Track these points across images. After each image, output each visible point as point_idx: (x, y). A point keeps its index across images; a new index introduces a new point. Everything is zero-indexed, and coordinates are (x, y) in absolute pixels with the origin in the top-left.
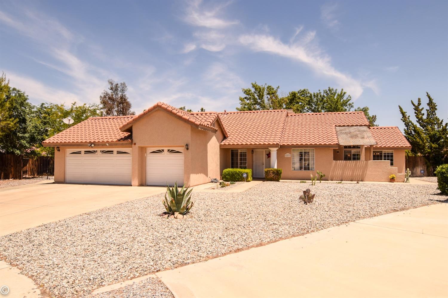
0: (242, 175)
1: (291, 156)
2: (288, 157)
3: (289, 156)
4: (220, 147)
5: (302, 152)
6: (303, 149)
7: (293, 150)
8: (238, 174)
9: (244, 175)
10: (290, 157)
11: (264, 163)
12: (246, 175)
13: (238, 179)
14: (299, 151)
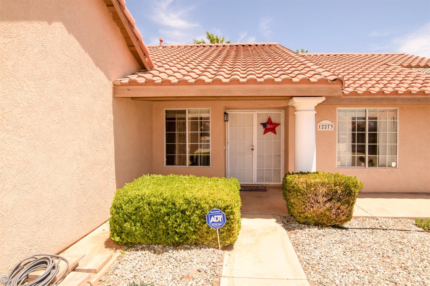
0: (203, 218)
1: (335, 129)
2: (327, 129)
3: (330, 129)
4: (114, 93)
5: (365, 118)
6: (367, 109)
7: (339, 111)
8: (183, 212)
9: (213, 219)
10: (333, 129)
11: (255, 148)
12: (220, 217)
13: (181, 235)
14: (357, 115)
